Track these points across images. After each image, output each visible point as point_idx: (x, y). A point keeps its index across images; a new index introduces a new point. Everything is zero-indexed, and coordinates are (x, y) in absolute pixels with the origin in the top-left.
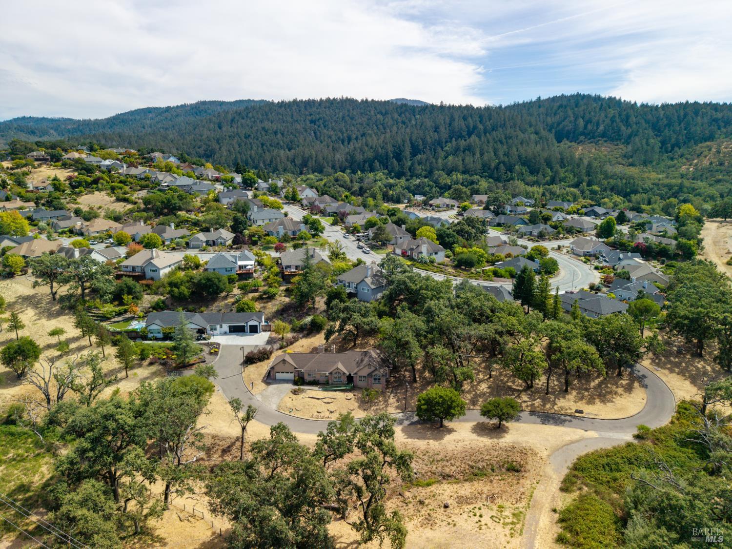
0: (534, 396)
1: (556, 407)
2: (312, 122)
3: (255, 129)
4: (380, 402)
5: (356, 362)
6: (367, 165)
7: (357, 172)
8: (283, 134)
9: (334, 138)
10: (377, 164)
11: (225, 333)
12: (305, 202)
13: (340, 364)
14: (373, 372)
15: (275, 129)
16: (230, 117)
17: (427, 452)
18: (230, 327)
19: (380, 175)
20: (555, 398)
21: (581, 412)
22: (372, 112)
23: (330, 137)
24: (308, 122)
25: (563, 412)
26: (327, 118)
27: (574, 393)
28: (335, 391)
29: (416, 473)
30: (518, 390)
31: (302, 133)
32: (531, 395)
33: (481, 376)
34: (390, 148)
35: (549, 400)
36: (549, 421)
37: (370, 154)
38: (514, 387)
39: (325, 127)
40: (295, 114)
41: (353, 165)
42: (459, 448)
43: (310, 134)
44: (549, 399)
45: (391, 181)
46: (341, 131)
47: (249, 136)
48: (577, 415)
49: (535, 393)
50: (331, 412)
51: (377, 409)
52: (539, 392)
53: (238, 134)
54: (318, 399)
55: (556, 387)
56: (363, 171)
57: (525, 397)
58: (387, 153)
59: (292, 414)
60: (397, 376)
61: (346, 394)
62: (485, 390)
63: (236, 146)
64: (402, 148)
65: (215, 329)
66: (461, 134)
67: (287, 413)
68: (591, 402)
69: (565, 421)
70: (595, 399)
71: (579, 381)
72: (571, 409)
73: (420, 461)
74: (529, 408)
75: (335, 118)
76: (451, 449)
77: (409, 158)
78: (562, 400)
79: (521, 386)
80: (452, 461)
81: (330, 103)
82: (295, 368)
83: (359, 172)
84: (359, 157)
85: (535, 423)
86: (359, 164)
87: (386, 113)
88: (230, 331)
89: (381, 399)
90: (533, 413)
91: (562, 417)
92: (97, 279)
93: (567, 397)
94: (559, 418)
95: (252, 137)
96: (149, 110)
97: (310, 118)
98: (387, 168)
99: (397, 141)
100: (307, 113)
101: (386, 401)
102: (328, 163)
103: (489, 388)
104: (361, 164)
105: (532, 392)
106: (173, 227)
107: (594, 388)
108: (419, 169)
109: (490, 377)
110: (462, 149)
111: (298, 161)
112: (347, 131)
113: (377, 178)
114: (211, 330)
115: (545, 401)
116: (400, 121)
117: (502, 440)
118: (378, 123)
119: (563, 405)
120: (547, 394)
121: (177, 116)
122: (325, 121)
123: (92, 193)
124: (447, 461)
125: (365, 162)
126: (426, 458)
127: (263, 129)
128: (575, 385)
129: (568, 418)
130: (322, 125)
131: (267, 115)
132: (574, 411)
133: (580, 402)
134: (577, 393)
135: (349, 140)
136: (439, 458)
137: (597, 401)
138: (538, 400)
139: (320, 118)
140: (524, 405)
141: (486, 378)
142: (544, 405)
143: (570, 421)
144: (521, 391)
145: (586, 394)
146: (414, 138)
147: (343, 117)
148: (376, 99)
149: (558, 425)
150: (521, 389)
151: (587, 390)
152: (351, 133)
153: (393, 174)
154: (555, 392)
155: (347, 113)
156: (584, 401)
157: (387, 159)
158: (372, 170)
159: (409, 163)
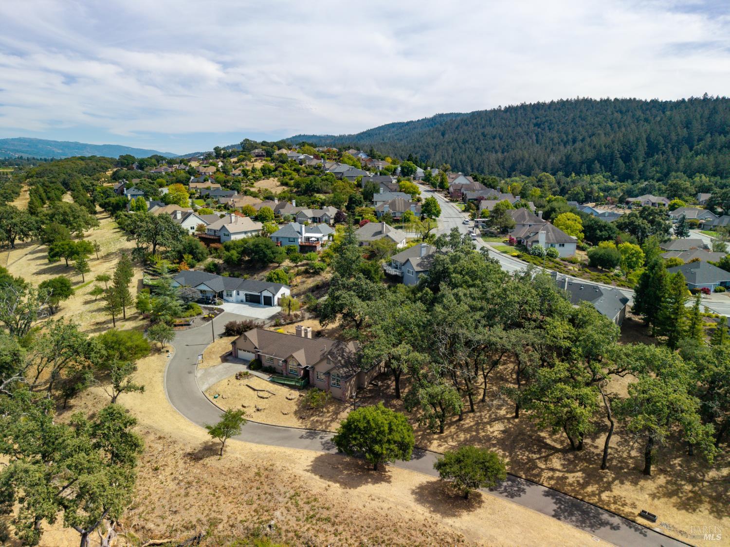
0: (576, 465)
1: (605, 496)
2: (537, 125)
3: (474, 134)
4: (328, 412)
5: (323, 352)
6: (584, 166)
7: (571, 174)
8: (501, 139)
9: (556, 140)
10: (597, 165)
11: (242, 302)
12: (451, 189)
13: (302, 351)
14: (332, 369)
15: (495, 133)
16: (456, 124)
17: (315, 500)
18: (246, 295)
19: (599, 177)
20: (614, 479)
21: (651, 518)
22: (609, 112)
23: (552, 140)
24: (531, 126)
25: (613, 507)
26: (554, 121)
27: (662, 480)
28: (283, 385)
29: (270, 526)
30: (553, 448)
31: (522, 137)
32: (570, 462)
33: (502, 412)
34: (617, 147)
35: (598, 479)
36: (571, 514)
37: (590, 154)
38: (548, 441)
39: (550, 129)
40: (520, 118)
41: (568, 167)
42: (368, 511)
43: (531, 138)
44: (602, 478)
45: (610, 184)
46: (567, 134)
47: (467, 141)
48: (641, 520)
49: (581, 459)
50: (258, 410)
51: (317, 421)
52: (589, 461)
53: (456, 140)
54: (254, 390)
55: (630, 461)
56: (578, 174)
57: (556, 462)
58: (613, 153)
59: (214, 401)
60: (380, 383)
61: (293, 391)
62: (496, 434)
63: (451, 151)
64: (634, 147)
65: (231, 296)
66: (724, 129)
67: (211, 398)
68: (689, 505)
69: (604, 524)
70: (701, 502)
71: (687, 462)
72: (634, 506)
73: (294, 510)
74: (552, 482)
75: (564, 120)
76: (354, 506)
77: (641, 158)
78: (628, 485)
79: (562, 442)
80: (340, 528)
81: (563, 106)
82: (256, 348)
83: (573, 175)
84: (577, 158)
85: (540, 511)
86: (575, 165)
87: (627, 111)
88: (247, 300)
89: (331, 409)
90: (552, 492)
91: (605, 516)
92: (162, 235)
93: (642, 483)
94: (597, 516)
95: (470, 142)
96: (393, 125)
97: (535, 121)
98: (610, 171)
99: (629, 140)
100: (533, 116)
101: (336, 413)
102: (539, 165)
103: (503, 432)
104: (578, 165)
105: (576, 457)
106: (294, 204)
107: (713, 482)
108: (652, 171)
109: (517, 417)
110: (718, 147)
111: (508, 164)
112: (573, 132)
113: (594, 181)
114: (227, 295)
115: (591, 477)
116: (642, 118)
117: (450, 521)
118: (614, 121)
119: (623, 494)
120: (603, 467)
121: (415, 128)
122: (551, 124)
123: (268, 178)
124: (333, 525)
125: (582, 163)
126: (307, 508)
127: (483, 134)
128: (672, 467)
129: (616, 520)
130: (547, 128)
131: (490, 121)
132: (637, 512)
133: (663, 500)
134: (668, 482)
135: (574, 141)
136: (325, 514)
137: (705, 508)
138: (579, 474)
139: (547, 121)
140: (546, 474)
141: (508, 416)
142: (584, 486)
143: (615, 528)
144: (557, 450)
145: (688, 487)
146: (653, 136)
147: (574, 119)
148: (620, 97)
149: (583, 528)
150: (559, 446)
151: (693, 481)
152: (577, 134)
153: (616, 177)
154: (621, 468)
155: (578, 114)
156: (674, 499)
157: (612, 160)
158: (590, 171)
159: (641, 165)
